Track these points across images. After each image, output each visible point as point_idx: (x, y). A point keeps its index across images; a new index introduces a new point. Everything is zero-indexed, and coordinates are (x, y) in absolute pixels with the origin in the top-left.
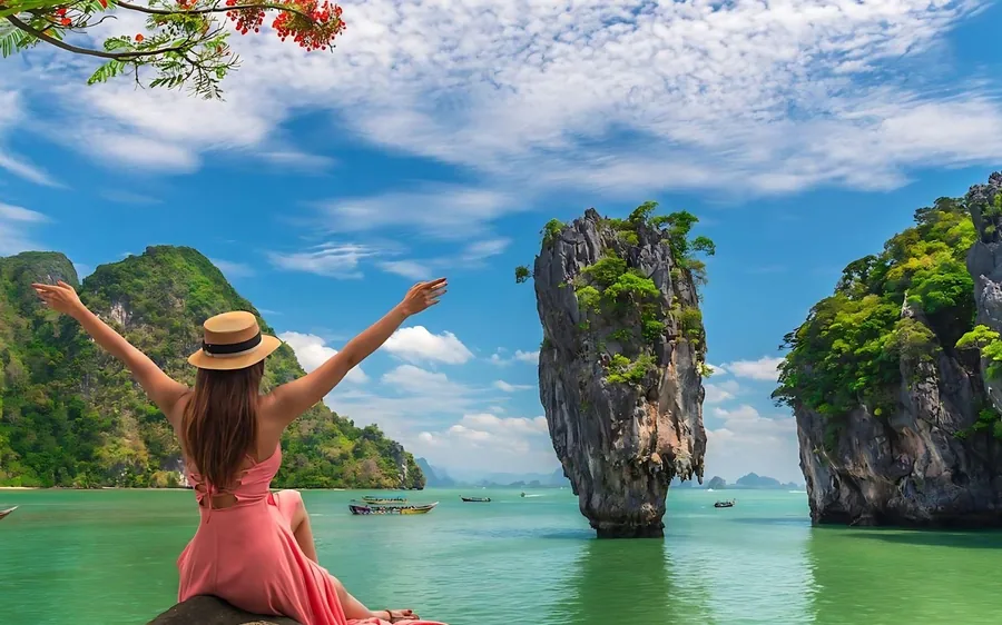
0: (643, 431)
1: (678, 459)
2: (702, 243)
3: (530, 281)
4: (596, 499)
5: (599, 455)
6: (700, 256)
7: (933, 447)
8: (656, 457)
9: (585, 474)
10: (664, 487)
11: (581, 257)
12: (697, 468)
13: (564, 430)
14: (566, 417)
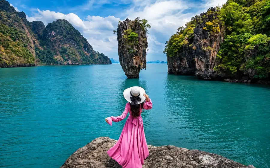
0: (135, 61)
1: (141, 66)
2: (148, 25)
3: (116, 33)
4: (127, 73)
5: (128, 65)
6: (148, 28)
7: (186, 62)
8: (137, 66)
9: (125, 69)
10: (139, 71)
11: (124, 29)
12: (145, 67)
13: (122, 61)
14: (122, 58)
